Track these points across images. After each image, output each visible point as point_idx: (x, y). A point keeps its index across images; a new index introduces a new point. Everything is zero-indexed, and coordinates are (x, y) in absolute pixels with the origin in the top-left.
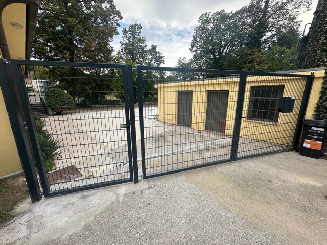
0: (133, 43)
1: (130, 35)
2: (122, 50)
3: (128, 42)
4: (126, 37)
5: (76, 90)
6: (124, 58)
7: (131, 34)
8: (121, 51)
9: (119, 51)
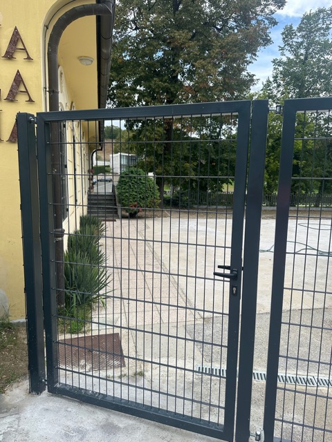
0: (306, 58)
1: (300, 40)
2: (275, 77)
3: (292, 57)
4: (291, 46)
5: (168, 173)
6: (279, 95)
7: (303, 37)
8: (272, 79)
9: (269, 81)
